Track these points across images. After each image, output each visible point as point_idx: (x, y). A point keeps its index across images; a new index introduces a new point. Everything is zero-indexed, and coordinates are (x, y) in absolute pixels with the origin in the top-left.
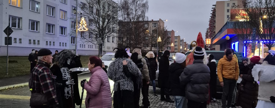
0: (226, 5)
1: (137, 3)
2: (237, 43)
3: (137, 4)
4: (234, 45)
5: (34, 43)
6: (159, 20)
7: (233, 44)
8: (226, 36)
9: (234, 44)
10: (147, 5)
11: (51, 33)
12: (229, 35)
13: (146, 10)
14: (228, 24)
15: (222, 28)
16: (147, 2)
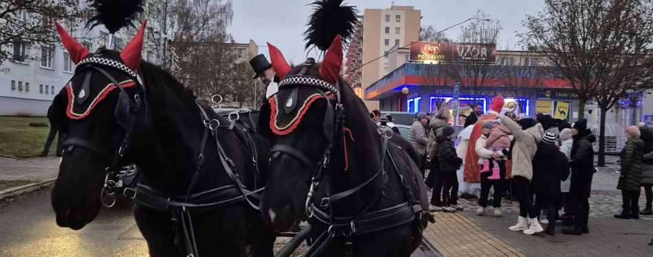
0: (383, 18)
1: (209, 4)
2: (417, 100)
3: (207, 5)
4: (412, 103)
5: (20, 89)
6: (248, 42)
7: (409, 101)
8: (403, 87)
9: (412, 100)
10: (230, 9)
11: (47, 67)
12: (408, 87)
13: (229, 20)
14: (406, 67)
15: (392, 72)
16: (230, 5)
